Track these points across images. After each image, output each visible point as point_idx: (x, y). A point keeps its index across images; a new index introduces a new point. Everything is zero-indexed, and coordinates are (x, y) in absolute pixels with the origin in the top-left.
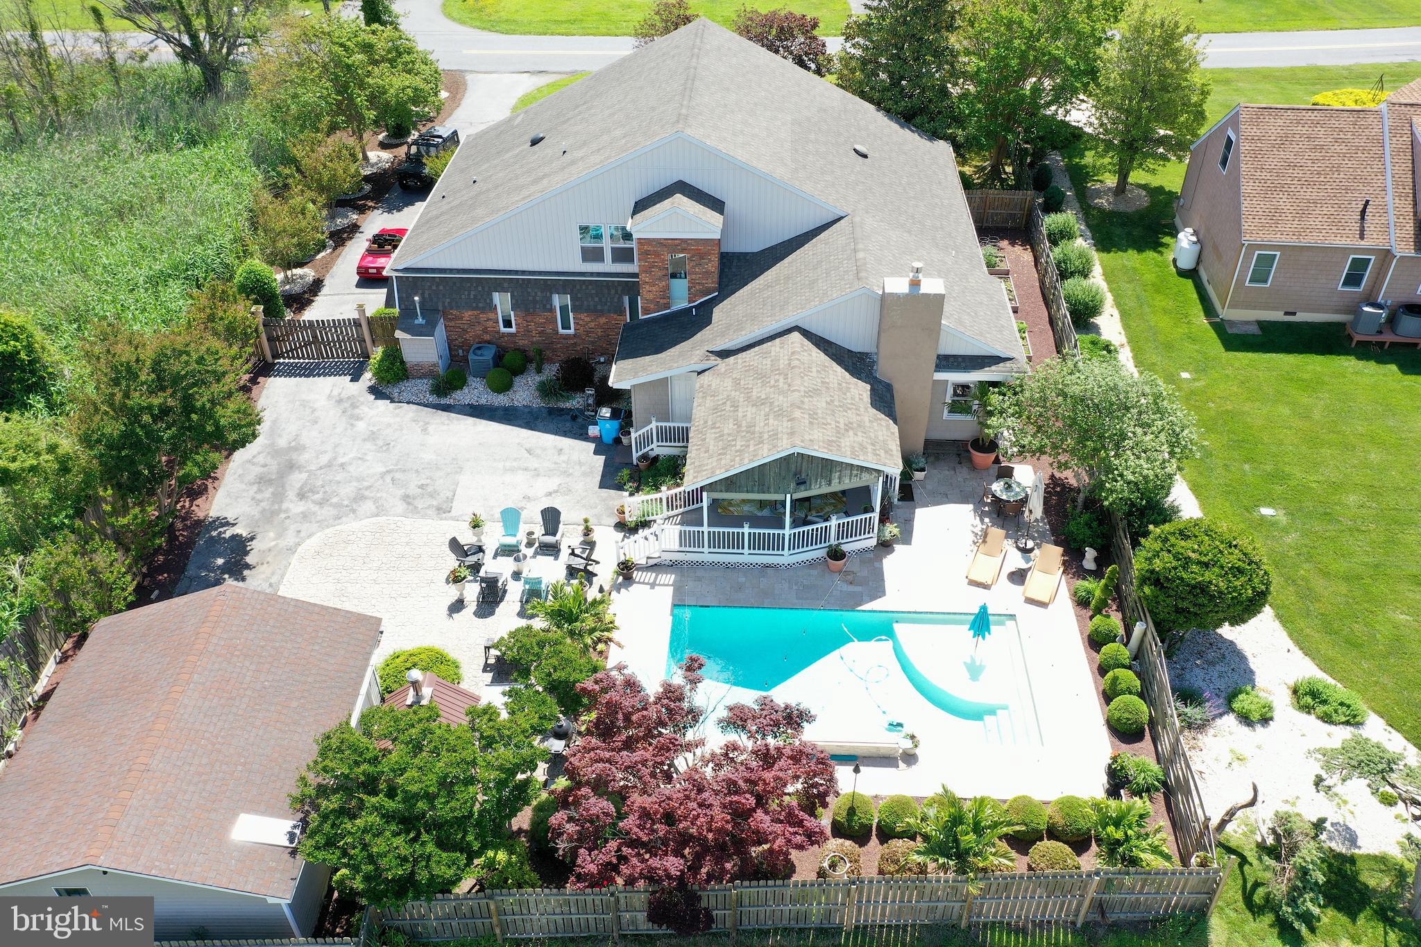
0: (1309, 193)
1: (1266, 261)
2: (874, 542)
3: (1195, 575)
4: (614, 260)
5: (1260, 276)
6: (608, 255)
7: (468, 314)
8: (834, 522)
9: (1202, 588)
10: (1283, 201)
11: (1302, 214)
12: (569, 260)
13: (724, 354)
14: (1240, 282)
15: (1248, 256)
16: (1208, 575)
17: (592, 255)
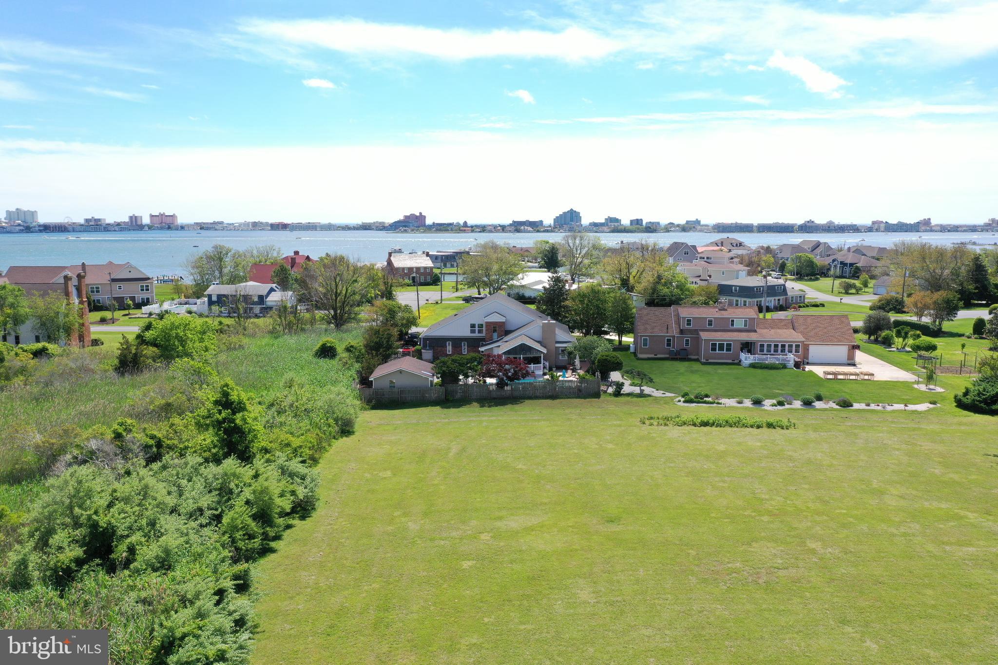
0: (654, 325)
1: (645, 340)
2: (542, 373)
3: (605, 357)
4: (479, 333)
5: (645, 344)
6: (477, 331)
7: (439, 349)
8: (532, 365)
9: (606, 359)
10: (648, 326)
11: (653, 328)
12: (466, 332)
13: (506, 342)
14: (641, 347)
15: (641, 339)
16: (608, 358)
17: (473, 332)
